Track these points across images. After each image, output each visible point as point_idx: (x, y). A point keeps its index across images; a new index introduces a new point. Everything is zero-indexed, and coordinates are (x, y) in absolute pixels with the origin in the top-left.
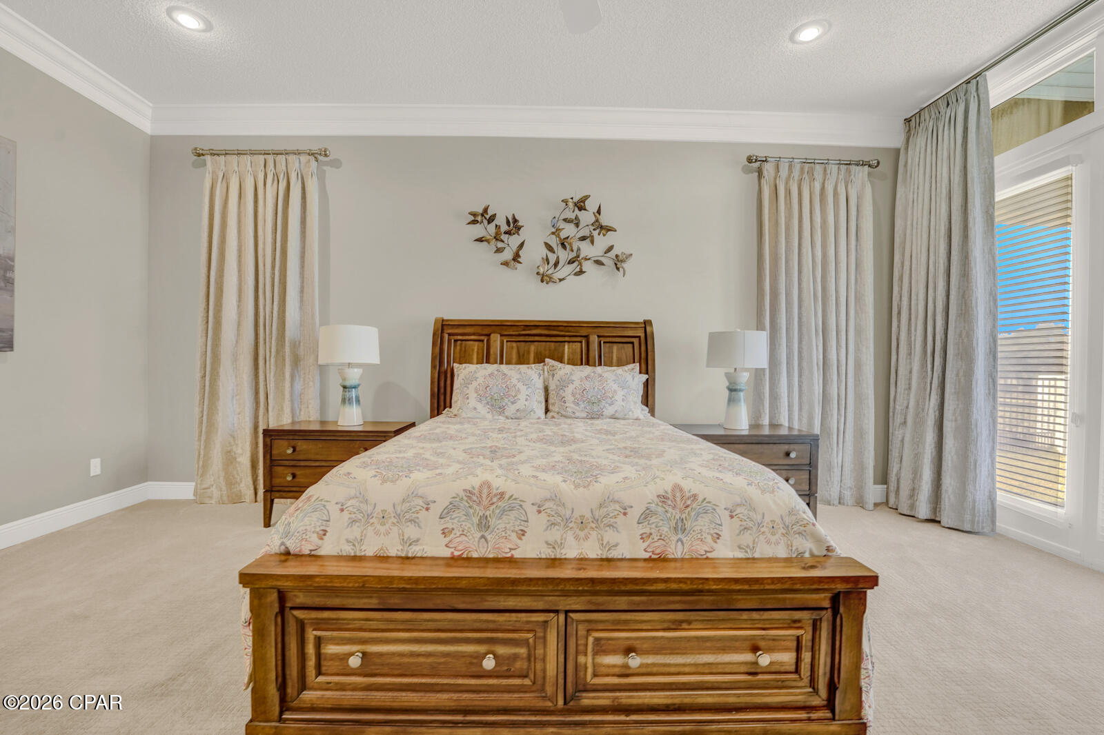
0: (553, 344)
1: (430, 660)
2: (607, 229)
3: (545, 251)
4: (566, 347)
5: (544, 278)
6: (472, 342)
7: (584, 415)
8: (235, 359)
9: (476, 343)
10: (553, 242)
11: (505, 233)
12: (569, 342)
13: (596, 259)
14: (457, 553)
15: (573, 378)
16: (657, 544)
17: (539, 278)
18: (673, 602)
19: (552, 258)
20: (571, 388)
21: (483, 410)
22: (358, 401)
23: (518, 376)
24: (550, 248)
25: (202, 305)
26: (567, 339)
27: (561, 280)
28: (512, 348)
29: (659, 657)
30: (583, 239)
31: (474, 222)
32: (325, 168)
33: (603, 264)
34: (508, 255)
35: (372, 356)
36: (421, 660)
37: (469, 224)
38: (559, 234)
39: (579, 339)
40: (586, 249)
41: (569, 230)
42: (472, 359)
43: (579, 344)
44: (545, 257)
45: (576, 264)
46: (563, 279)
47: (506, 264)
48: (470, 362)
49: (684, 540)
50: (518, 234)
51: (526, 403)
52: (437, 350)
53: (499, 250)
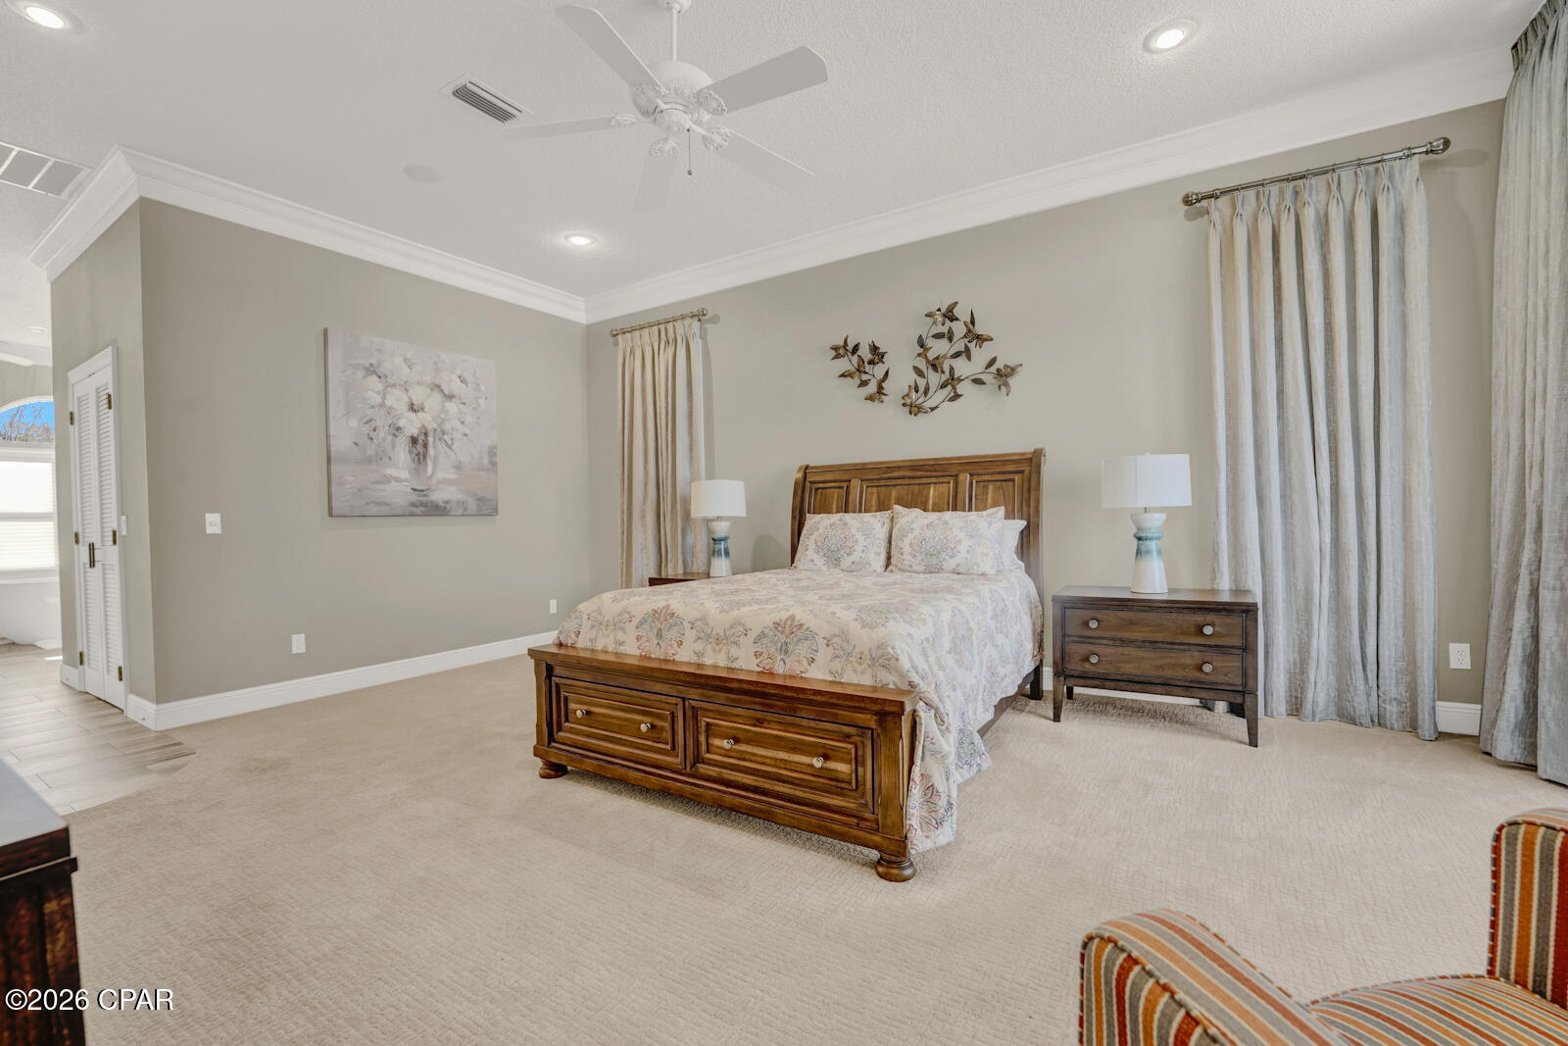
0: (916, 487)
1: (618, 722)
2: (981, 339)
3: (914, 376)
4: (932, 489)
5: (915, 409)
6: (832, 490)
7: (922, 568)
8: (643, 517)
9: (837, 490)
10: (922, 364)
11: (869, 363)
12: (935, 483)
13: (972, 378)
14: (643, 654)
15: (914, 526)
16: (766, 662)
17: (907, 409)
18: (755, 703)
19: (922, 383)
20: (910, 536)
21: (819, 561)
22: (727, 553)
23: (859, 526)
24: (919, 372)
25: (620, 469)
26: (933, 480)
27: (932, 409)
28: (873, 493)
29: (749, 746)
30: (957, 355)
31: (837, 356)
32: (707, 326)
33: (983, 383)
34: (872, 388)
35: (739, 509)
36: (614, 721)
37: (833, 359)
38: (926, 356)
39: (946, 480)
40: (962, 367)
41: (939, 348)
42: (832, 508)
43: (947, 485)
44: (913, 385)
45: (949, 387)
46: (937, 407)
47: (870, 398)
48: (828, 511)
49: (786, 660)
50: (883, 363)
51: (862, 555)
52: (798, 499)
53: (864, 384)
